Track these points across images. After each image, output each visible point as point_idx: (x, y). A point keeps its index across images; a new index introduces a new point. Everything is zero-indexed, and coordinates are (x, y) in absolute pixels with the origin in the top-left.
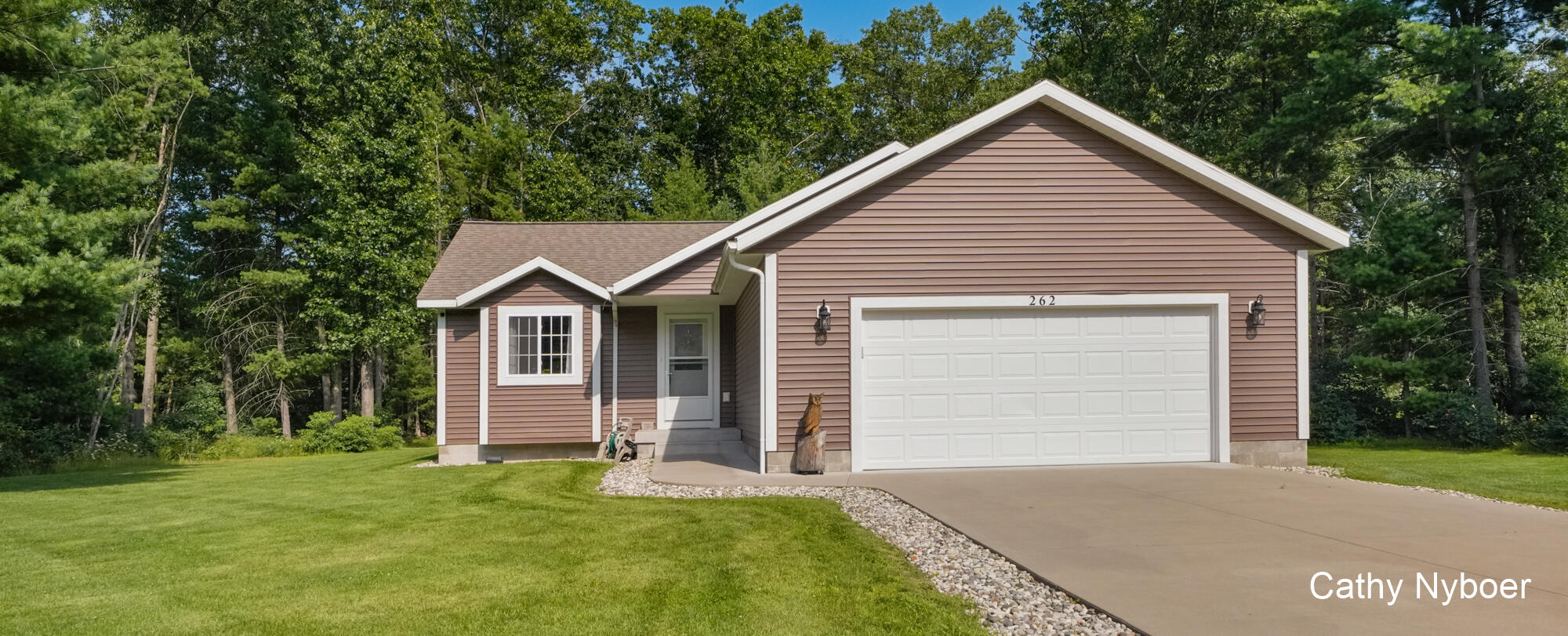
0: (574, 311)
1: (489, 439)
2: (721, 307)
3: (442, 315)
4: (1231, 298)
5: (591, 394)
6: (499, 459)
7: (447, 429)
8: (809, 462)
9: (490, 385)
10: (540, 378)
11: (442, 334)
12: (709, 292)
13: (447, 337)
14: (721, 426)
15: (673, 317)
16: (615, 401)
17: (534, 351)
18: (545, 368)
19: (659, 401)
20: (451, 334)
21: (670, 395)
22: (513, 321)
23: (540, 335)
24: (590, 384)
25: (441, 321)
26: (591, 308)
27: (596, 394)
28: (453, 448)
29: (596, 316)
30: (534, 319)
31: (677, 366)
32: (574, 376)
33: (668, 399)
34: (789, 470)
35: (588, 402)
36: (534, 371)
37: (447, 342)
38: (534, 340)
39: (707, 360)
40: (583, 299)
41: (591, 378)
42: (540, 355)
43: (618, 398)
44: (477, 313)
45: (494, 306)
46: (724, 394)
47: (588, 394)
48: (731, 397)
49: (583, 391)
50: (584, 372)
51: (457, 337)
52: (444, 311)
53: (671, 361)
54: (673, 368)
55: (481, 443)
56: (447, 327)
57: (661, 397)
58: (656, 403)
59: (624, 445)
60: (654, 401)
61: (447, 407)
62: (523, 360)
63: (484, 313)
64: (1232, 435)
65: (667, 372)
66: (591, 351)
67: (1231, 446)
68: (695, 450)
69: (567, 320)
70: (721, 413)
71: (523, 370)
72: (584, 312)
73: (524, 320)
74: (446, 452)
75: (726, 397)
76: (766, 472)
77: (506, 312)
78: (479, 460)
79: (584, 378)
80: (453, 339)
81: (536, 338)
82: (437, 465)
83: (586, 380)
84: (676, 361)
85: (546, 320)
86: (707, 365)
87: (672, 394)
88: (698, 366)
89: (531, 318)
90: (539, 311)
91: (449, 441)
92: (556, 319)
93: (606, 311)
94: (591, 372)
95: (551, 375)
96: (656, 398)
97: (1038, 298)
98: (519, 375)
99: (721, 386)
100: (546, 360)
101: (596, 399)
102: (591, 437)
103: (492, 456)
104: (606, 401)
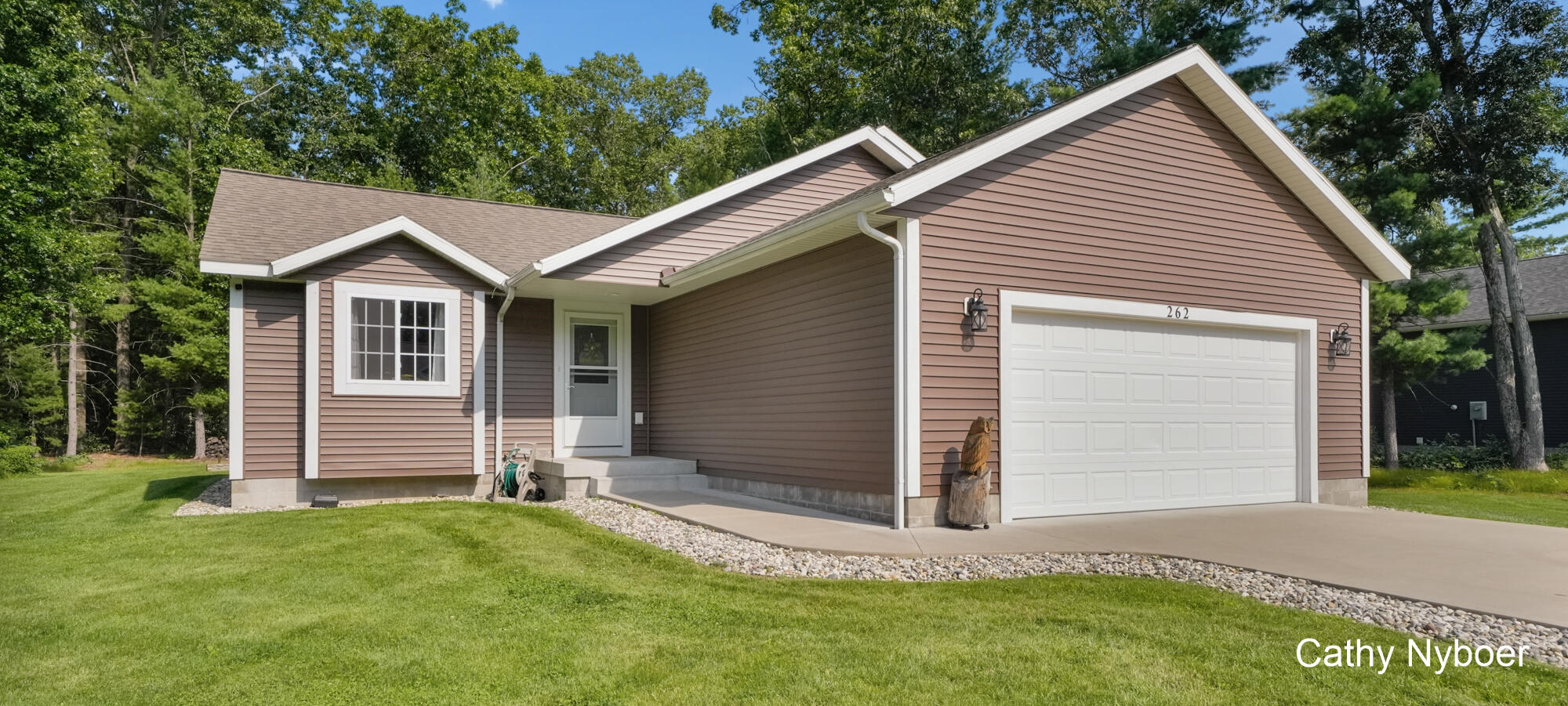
0: (449, 296)
1: (320, 471)
2: (632, 306)
3: (238, 287)
4: (1319, 324)
5: (472, 410)
6: (334, 498)
7: (245, 456)
8: (976, 512)
9: (321, 393)
10: (398, 386)
11: (237, 315)
12: (656, 284)
13: (245, 320)
14: (633, 454)
15: (575, 315)
16: (500, 420)
17: (390, 346)
18: (407, 373)
19: (557, 421)
20: (253, 317)
21: (571, 414)
22: (358, 304)
23: (398, 327)
24: (470, 395)
25: (237, 297)
26: (472, 294)
27: (479, 410)
28: (254, 484)
29: (479, 306)
30: (389, 305)
31: (578, 378)
32: (449, 385)
33: (568, 418)
34: (933, 522)
35: (469, 421)
36: (390, 376)
37: (246, 328)
38: (390, 333)
39: (616, 372)
40: (462, 281)
41: (471, 388)
42: (398, 354)
43: (504, 417)
44: (299, 291)
45: (329, 280)
46: (636, 414)
47: (469, 410)
48: (645, 418)
49: (461, 406)
50: (462, 381)
51: (263, 321)
52: (241, 283)
53: (571, 370)
54: (573, 379)
55: (308, 476)
56: (246, 305)
57: (559, 416)
58: (552, 424)
59: (529, 480)
60: (550, 421)
61: (245, 424)
62: (374, 360)
63: (313, 289)
64: (1320, 472)
65: (567, 385)
66: (472, 352)
67: (1319, 484)
68: (648, 486)
69: (438, 308)
70: (633, 438)
71: (374, 374)
72: (462, 300)
73: (374, 303)
74: (244, 490)
75: (639, 418)
76: (906, 525)
77: (347, 290)
78: (299, 500)
79: (462, 388)
80: (255, 325)
81: (393, 330)
82: (228, 510)
83: (465, 392)
84: (576, 370)
85: (407, 306)
86: (616, 378)
87: (572, 413)
88: (602, 379)
89: (385, 301)
90: (399, 293)
91: (249, 474)
92: (423, 307)
93: (494, 301)
94: (472, 381)
95: (415, 382)
96: (552, 417)
97: (1174, 308)
98: (366, 381)
99: (633, 405)
100: (407, 363)
101: (480, 417)
102: (472, 468)
103: (325, 495)
104: (490, 419)
